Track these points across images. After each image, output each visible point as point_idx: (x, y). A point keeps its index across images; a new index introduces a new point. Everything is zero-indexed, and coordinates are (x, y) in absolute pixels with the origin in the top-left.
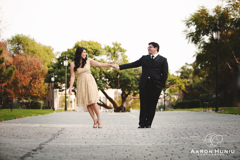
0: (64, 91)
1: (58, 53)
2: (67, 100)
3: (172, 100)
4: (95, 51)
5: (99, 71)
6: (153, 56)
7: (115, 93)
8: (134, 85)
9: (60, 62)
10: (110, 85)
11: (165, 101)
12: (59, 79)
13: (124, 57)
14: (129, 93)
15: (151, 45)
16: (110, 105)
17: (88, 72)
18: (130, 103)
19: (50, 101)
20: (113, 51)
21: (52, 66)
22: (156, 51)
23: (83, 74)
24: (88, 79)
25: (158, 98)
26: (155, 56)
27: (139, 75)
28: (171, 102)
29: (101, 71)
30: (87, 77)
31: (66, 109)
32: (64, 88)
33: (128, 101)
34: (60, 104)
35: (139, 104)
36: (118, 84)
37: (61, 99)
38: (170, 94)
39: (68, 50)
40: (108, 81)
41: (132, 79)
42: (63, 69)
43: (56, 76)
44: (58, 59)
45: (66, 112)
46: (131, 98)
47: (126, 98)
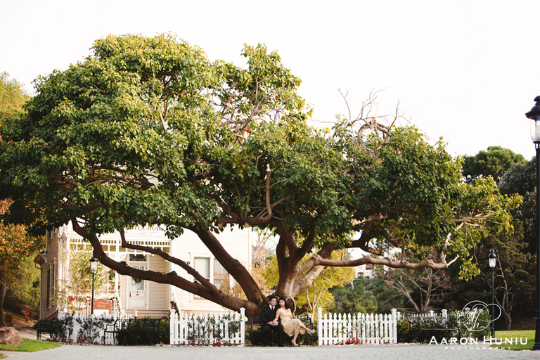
5: (183, 146)
29: (190, 146)
36: (264, 206)
46: (315, 265)
47: (296, 265)
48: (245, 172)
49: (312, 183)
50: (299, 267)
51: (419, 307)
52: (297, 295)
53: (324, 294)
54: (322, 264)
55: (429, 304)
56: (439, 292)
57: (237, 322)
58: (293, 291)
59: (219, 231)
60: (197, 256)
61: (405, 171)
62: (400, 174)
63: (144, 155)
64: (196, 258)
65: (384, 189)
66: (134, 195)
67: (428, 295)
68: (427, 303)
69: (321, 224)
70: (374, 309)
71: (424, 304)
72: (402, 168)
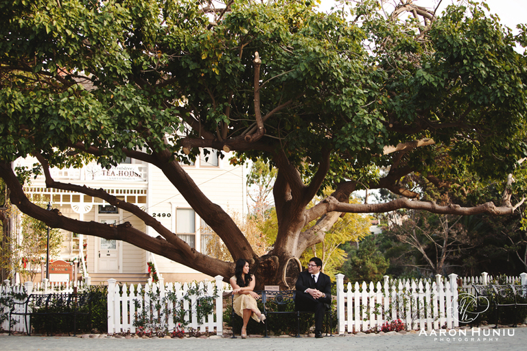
46: (329, 211)
47: (301, 210)
48: (222, 67)
49: (327, 76)
50: (306, 213)
51: (435, 263)
52: (303, 253)
53: (335, 251)
54: (338, 209)
55: (445, 260)
56: (456, 247)
57: (209, 299)
58: (298, 247)
59: (190, 161)
60: (180, 206)
61: (471, 56)
62: (465, 62)
63: (59, 36)
64: (178, 209)
65: (439, 85)
66: (46, 100)
67: (443, 250)
68: (443, 260)
69: (341, 142)
70: (386, 266)
71: (439, 260)
72: (467, 53)
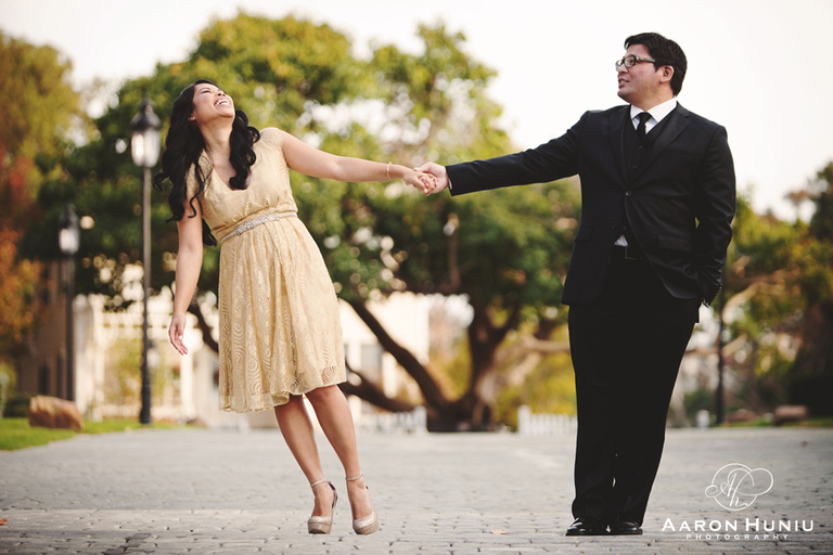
0: (137, 309)
1: (98, 84)
2: (153, 358)
3: (766, 363)
4: (314, 75)
6: (645, 117)
7: (435, 320)
8: (545, 277)
9: (109, 142)
10: (400, 273)
11: (721, 365)
12: (107, 241)
13: (486, 113)
14: (514, 323)
15: (640, 52)
16: (403, 391)
17: (280, 208)
18: (517, 376)
19: (52, 364)
20: (419, 76)
21: (64, 162)
22: (667, 90)
23: (256, 222)
24: (284, 249)
25: (679, 349)
26: (660, 112)
27: (568, 216)
28: (758, 372)
30: (280, 238)
31: (144, 417)
32: (133, 292)
33: (506, 366)
34: (108, 383)
35: (568, 383)
36: (446, 269)
37: (119, 356)
38: (753, 327)
39: (160, 68)
40: (393, 252)
41: (533, 242)
42: (127, 183)
43: (87, 222)
44: (101, 124)
45: (146, 434)
